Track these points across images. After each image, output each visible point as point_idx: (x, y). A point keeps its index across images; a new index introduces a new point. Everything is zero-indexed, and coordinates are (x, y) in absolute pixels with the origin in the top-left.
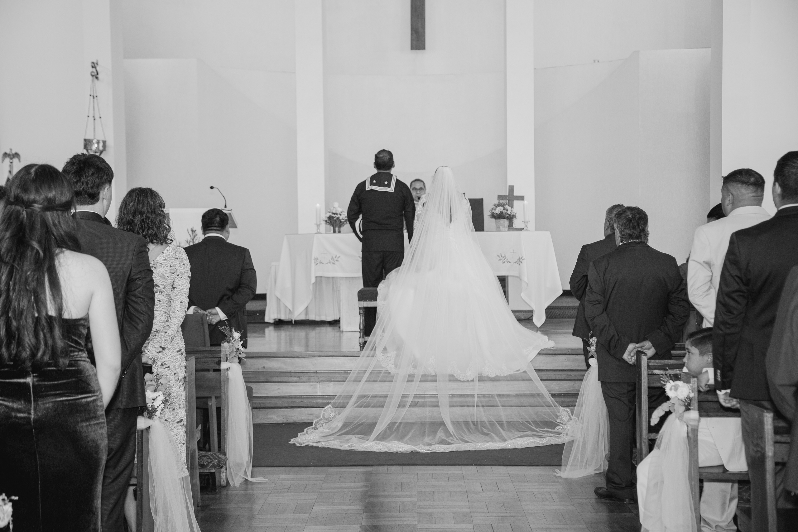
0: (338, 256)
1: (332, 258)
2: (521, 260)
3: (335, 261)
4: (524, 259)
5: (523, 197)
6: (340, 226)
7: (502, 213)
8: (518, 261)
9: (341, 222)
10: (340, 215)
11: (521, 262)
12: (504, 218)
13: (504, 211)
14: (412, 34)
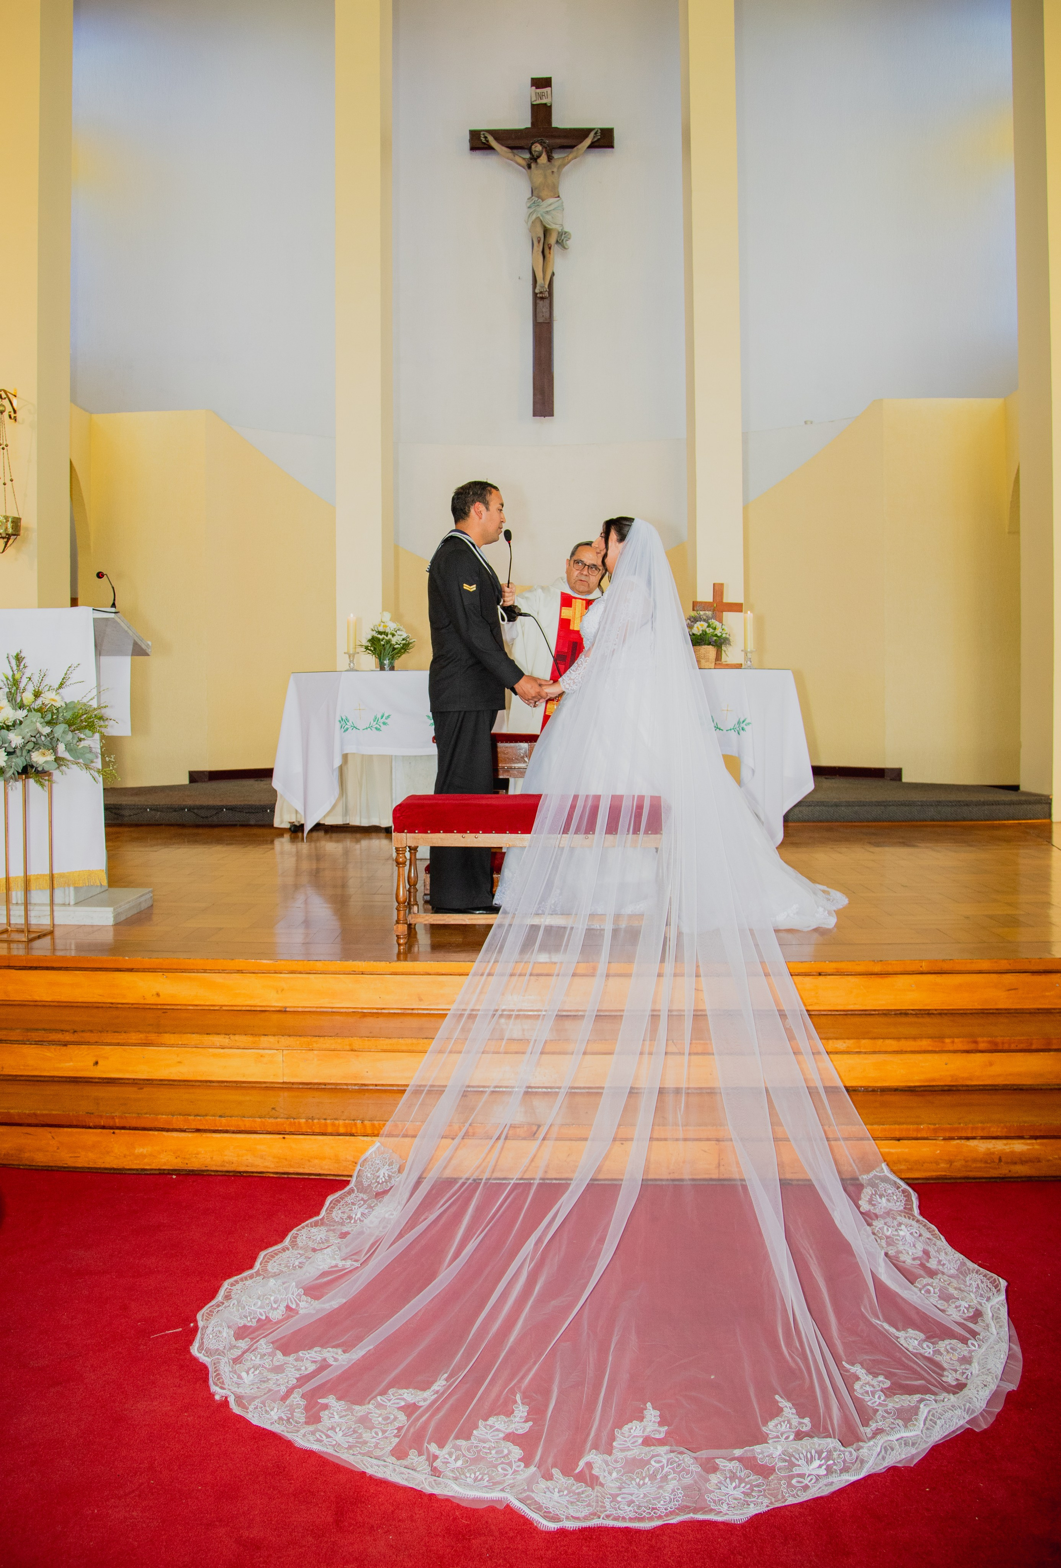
0: (386, 715)
1: (375, 719)
2: (743, 725)
3: (381, 725)
4: (749, 724)
5: (741, 605)
6: (393, 658)
7: (704, 633)
8: (737, 726)
9: (394, 649)
10: (393, 635)
11: (743, 729)
12: (709, 644)
13: (710, 631)
14: (534, 395)
